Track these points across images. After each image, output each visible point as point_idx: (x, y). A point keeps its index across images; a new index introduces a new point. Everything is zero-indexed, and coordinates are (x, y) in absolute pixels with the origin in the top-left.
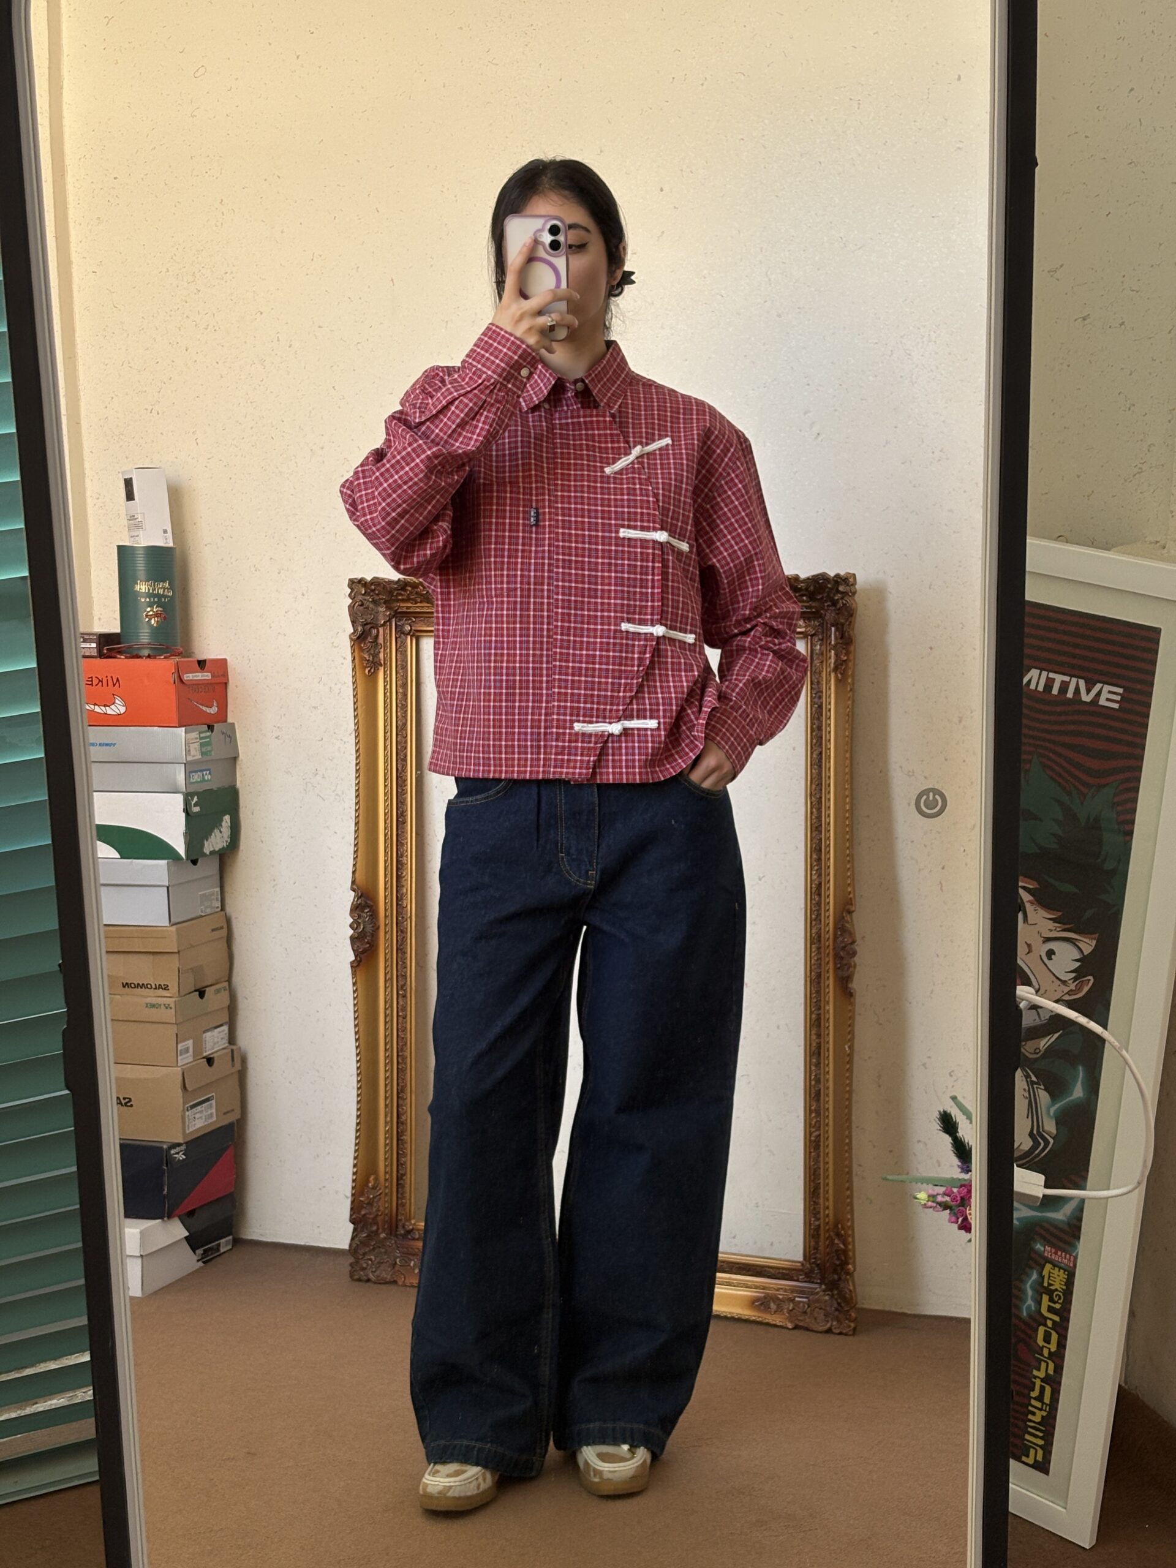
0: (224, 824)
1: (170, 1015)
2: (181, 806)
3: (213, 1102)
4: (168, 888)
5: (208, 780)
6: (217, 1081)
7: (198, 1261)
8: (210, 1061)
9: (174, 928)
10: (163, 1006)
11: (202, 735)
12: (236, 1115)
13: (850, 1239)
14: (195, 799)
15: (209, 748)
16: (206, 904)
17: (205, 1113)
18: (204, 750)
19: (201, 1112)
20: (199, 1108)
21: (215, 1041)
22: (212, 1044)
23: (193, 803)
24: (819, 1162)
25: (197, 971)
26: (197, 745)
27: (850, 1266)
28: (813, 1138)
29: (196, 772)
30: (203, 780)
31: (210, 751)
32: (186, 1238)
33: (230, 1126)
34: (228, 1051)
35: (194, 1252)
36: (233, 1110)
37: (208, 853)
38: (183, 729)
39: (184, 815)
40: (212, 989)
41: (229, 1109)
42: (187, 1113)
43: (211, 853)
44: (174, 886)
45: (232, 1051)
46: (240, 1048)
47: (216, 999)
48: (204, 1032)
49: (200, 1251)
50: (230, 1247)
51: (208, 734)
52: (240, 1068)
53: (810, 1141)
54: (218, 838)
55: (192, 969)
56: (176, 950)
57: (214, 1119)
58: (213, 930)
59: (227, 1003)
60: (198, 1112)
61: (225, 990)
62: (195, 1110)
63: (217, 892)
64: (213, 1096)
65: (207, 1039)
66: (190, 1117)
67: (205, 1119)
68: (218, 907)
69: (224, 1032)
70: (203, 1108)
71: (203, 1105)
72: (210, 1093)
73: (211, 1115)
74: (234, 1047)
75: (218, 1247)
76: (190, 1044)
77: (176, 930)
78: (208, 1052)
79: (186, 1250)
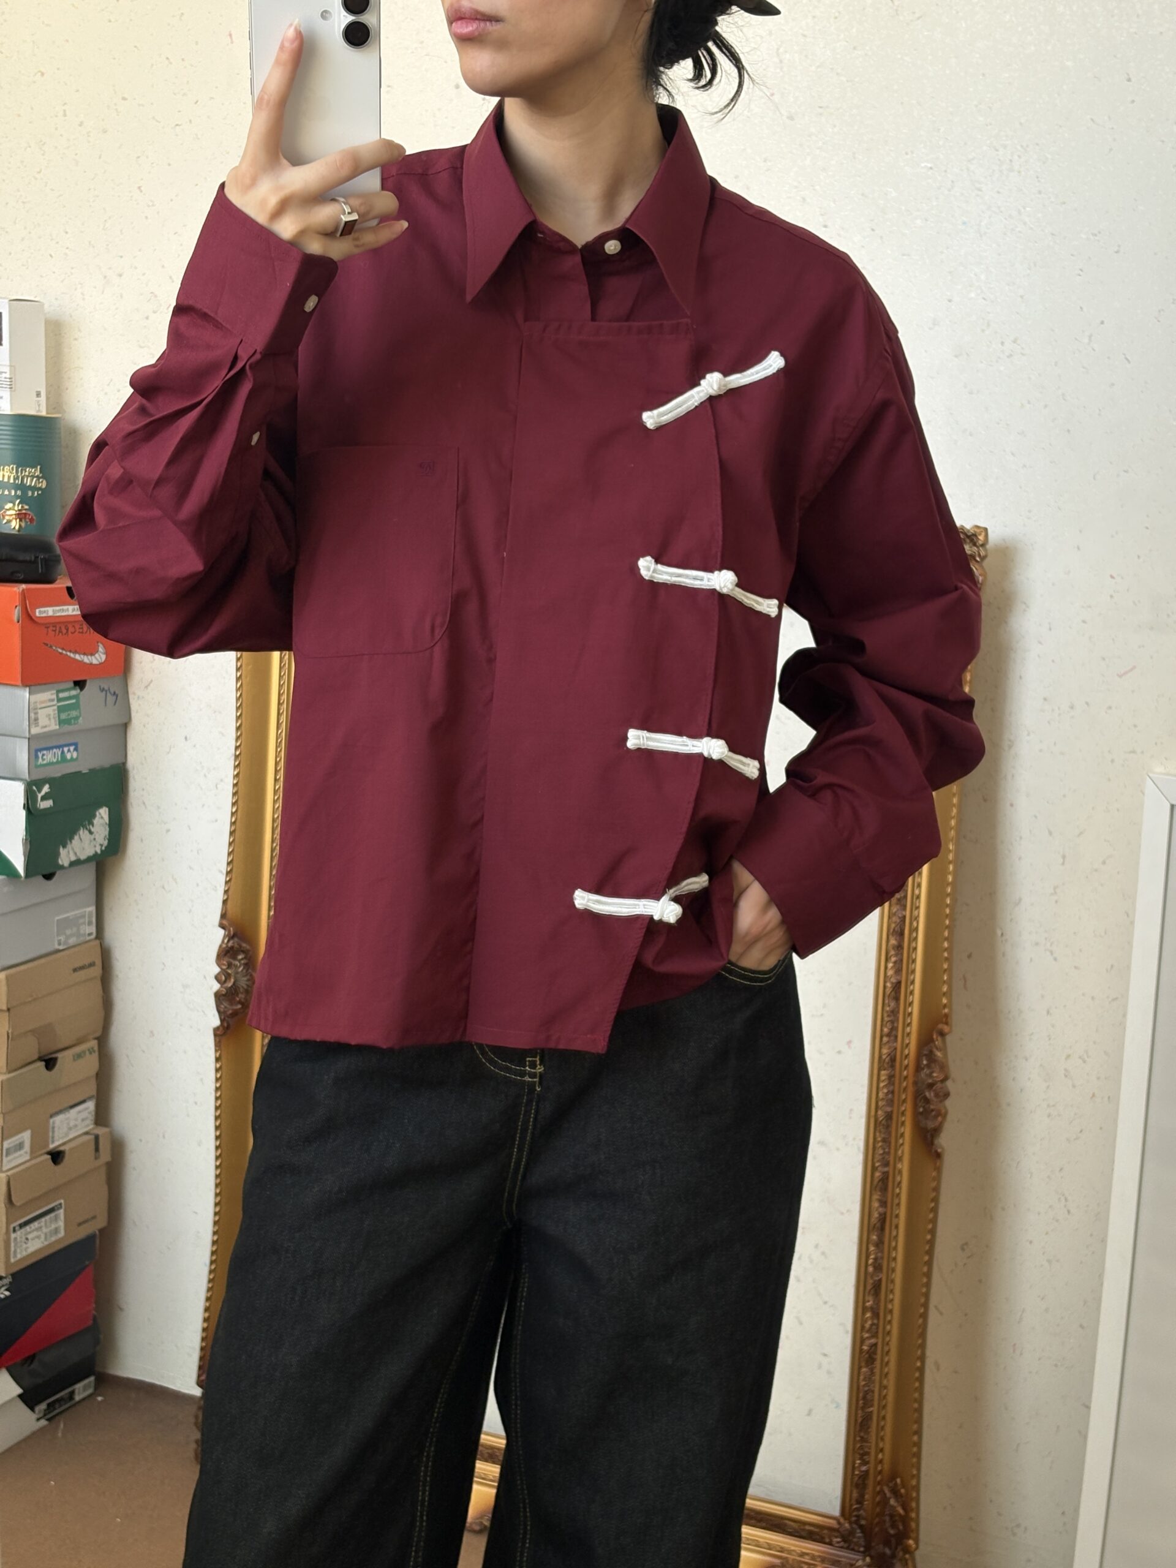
0: (96, 821)
2: (21, 799)
3: (61, 1213)
5: (72, 760)
6: (71, 1180)
7: (39, 1419)
11: (62, 696)
12: (100, 1224)
13: (913, 1504)
14: (45, 789)
15: (74, 713)
16: (69, 932)
19: (39, 1229)
20: (35, 1225)
21: (70, 1125)
22: (64, 1130)
23: (41, 794)
24: (874, 1382)
25: (41, 1032)
26: (50, 711)
27: (911, 1541)
28: (865, 1348)
29: (49, 748)
30: (63, 761)
31: (77, 718)
32: (20, 1396)
33: (90, 1240)
34: (91, 1137)
35: (32, 1405)
36: (92, 1217)
37: (66, 863)
38: (28, 689)
39: (21, 815)
40: (69, 1051)
41: (88, 1216)
42: (14, 1234)
43: (73, 863)
45: (99, 1137)
46: (111, 1132)
47: (75, 1067)
48: (52, 1115)
49: (43, 1406)
50: (90, 1391)
51: (74, 693)
52: (111, 1158)
53: (861, 1350)
54: (86, 841)
55: (31, 1030)
58: (74, 969)
59: (97, 1069)
60: (33, 1231)
61: (91, 1053)
62: (28, 1228)
63: (90, 913)
64: (60, 1204)
65: (57, 1123)
66: (19, 1239)
67: (46, 1239)
68: (90, 934)
69: (87, 1111)
70: (43, 1224)
71: (43, 1220)
72: (55, 1201)
73: (56, 1230)
74: (101, 1131)
75: (73, 1393)
76: (25, 1137)
77: (7, 977)
78: (60, 1143)
79: (20, 1410)
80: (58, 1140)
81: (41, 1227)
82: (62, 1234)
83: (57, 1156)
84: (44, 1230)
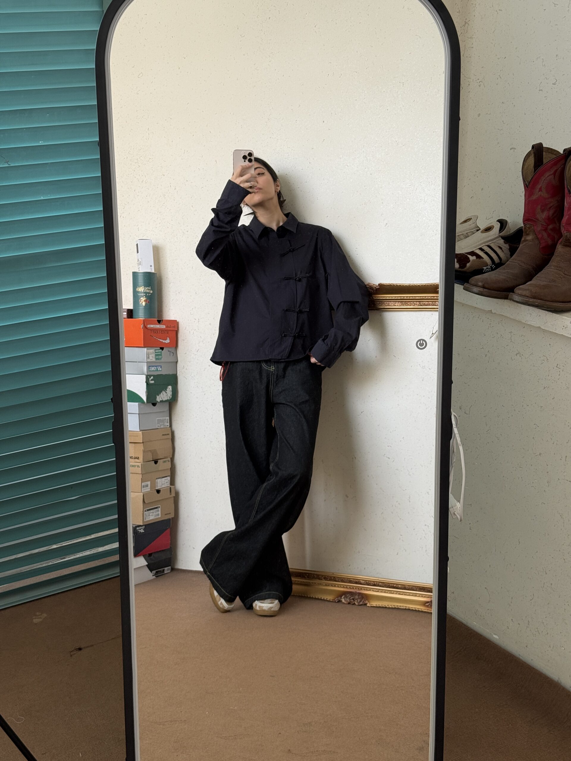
0: (168, 389)
1: (139, 470)
2: (145, 380)
3: (159, 509)
4: (139, 415)
5: (160, 370)
6: (162, 500)
7: (153, 576)
9: (141, 432)
10: (136, 466)
11: (156, 351)
12: (173, 515)
14: (152, 378)
15: (160, 357)
16: (161, 424)
18: (157, 357)
20: (152, 511)
21: (163, 483)
22: (161, 484)
23: (150, 379)
25: (153, 452)
26: (154, 355)
29: (153, 366)
30: (157, 370)
31: (161, 358)
32: (147, 565)
33: (170, 520)
34: (169, 487)
35: (151, 570)
36: (170, 513)
37: (159, 401)
38: (146, 348)
39: (145, 385)
40: (162, 460)
41: (168, 513)
42: (145, 512)
43: (162, 401)
44: (141, 414)
45: (170, 488)
46: (175, 487)
47: (163, 465)
48: (157, 479)
49: (154, 572)
50: (170, 571)
51: (160, 351)
52: (174, 496)
54: (165, 396)
55: (150, 451)
56: (142, 442)
58: (163, 435)
59: (170, 467)
60: (151, 513)
61: (168, 462)
62: (149, 511)
63: (167, 419)
64: (160, 506)
65: (158, 482)
66: (147, 514)
67: (155, 516)
68: (168, 426)
69: (168, 480)
70: (154, 511)
71: (154, 510)
72: (158, 505)
73: (158, 515)
74: (172, 487)
75: (164, 570)
76: (149, 483)
77: (142, 433)
78: (159, 488)
79: (147, 570)
80: (159, 487)
81: (153, 512)
82: (160, 516)
83: (158, 491)
84: (155, 513)
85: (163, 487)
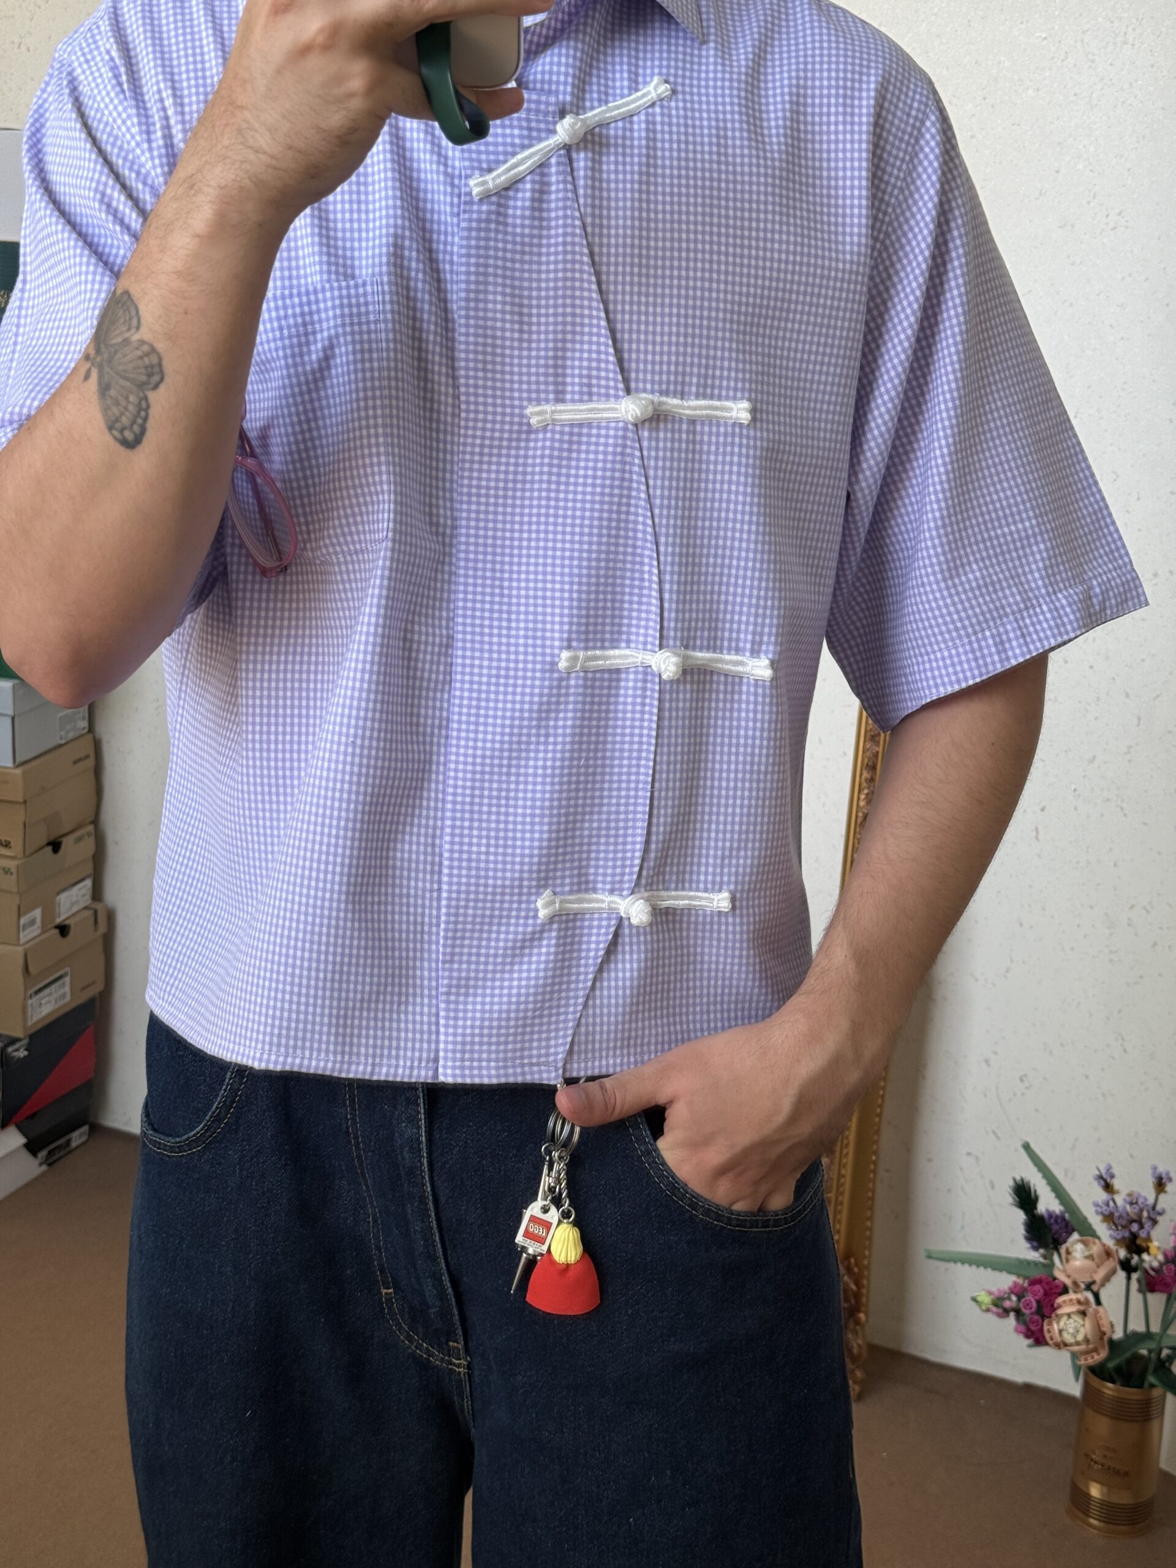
1: (10, 882)
3: (67, 980)
4: (13, 719)
6: (72, 952)
7: (41, 1164)
8: (63, 930)
9: (18, 769)
10: (2, 870)
12: (99, 987)
13: (865, 1282)
16: (67, 729)
17: (55, 995)
19: (50, 995)
20: (47, 991)
21: (71, 902)
22: (68, 906)
25: (51, 820)
27: (862, 1316)
32: (25, 1145)
33: (91, 1002)
34: (91, 912)
35: (35, 1153)
36: (94, 983)
40: (71, 837)
41: (90, 981)
42: (30, 1002)
44: (19, 714)
45: (96, 912)
46: (106, 905)
47: (76, 850)
48: (58, 894)
49: (43, 1154)
50: (84, 1138)
52: (105, 931)
55: (44, 818)
56: (21, 798)
57: (68, 999)
58: (75, 762)
59: (93, 851)
60: (46, 996)
61: (88, 837)
62: (41, 994)
63: (83, 712)
64: (67, 972)
65: (61, 902)
66: (34, 1005)
67: (56, 1003)
68: (84, 729)
69: (86, 889)
70: (53, 990)
71: (54, 986)
72: (63, 969)
73: (64, 996)
74: (98, 906)
75: (68, 1142)
76: (37, 913)
77: (24, 773)
78: (63, 917)
79: (26, 1155)
80: (64, 915)
81: (52, 993)
85: (75, 909)
